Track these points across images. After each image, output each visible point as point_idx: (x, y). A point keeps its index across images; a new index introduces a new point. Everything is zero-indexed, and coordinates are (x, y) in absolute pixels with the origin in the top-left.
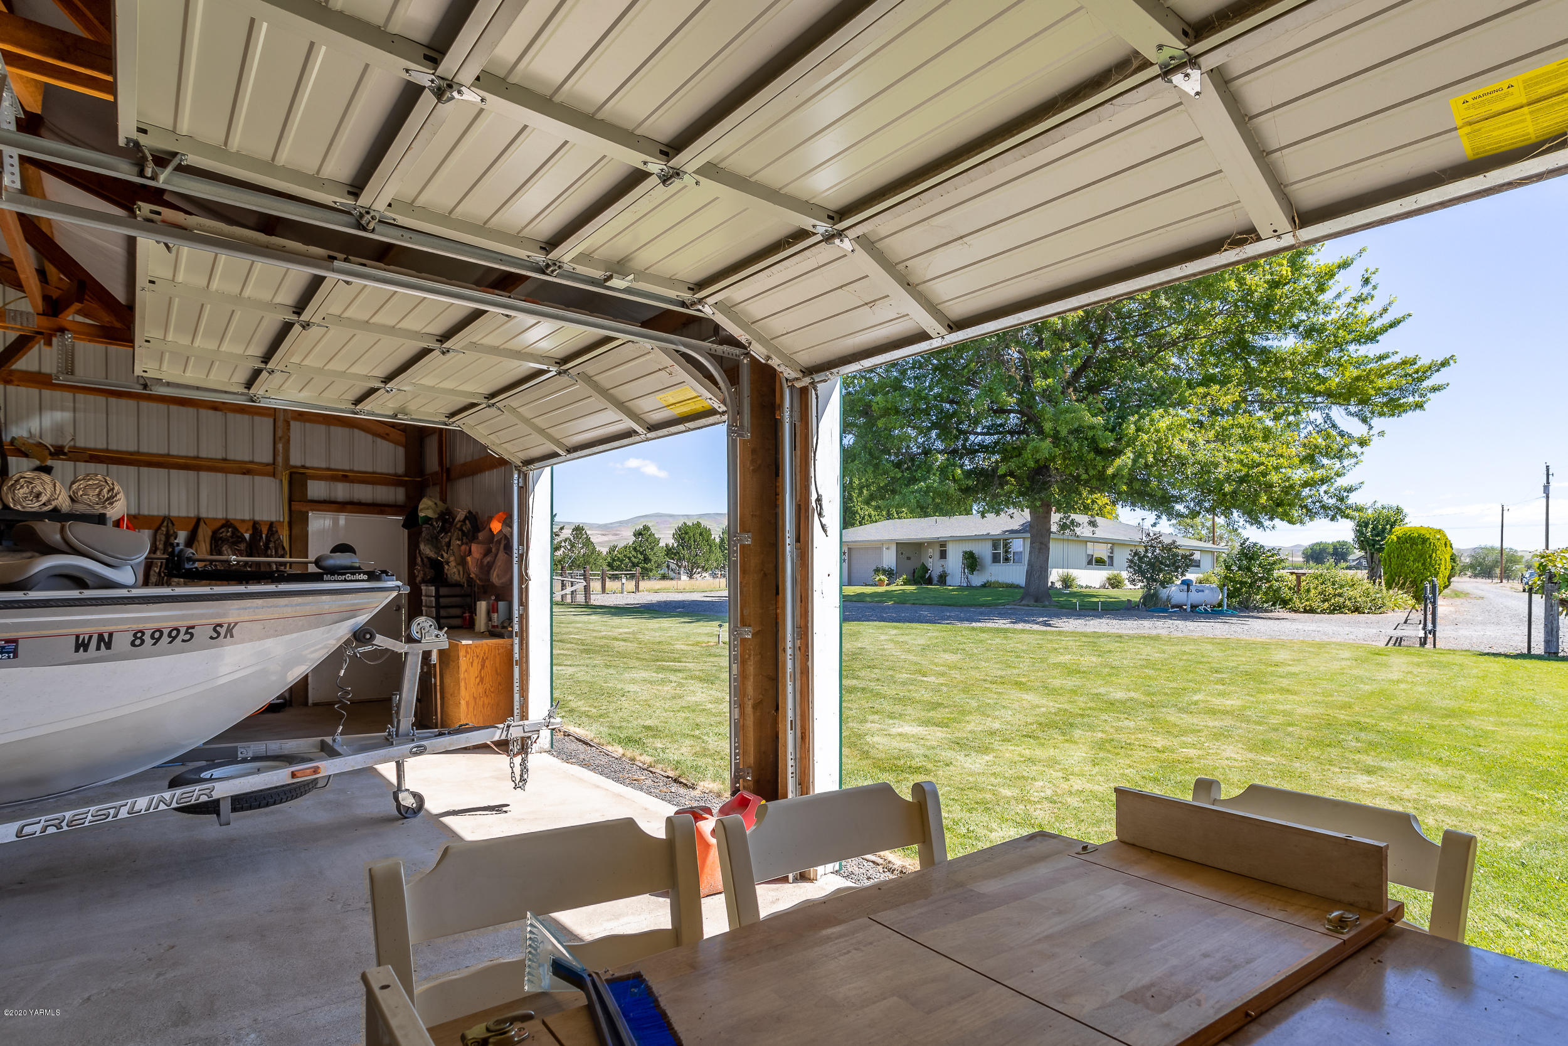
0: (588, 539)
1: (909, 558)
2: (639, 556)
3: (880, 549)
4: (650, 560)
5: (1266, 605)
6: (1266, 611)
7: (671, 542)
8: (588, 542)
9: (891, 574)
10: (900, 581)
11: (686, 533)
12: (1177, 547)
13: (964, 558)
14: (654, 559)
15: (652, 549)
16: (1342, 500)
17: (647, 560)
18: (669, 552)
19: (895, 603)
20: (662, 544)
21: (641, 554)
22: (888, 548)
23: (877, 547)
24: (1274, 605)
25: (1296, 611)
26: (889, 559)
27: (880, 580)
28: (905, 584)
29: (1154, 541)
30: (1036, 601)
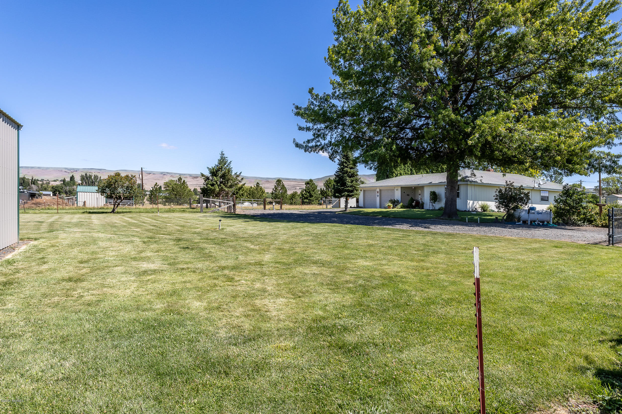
0: (283, 185)
1: (408, 195)
2: (307, 194)
3: (393, 190)
4: (313, 196)
5: (579, 222)
6: (579, 225)
7: (324, 188)
8: (283, 187)
9: (395, 203)
10: (399, 206)
11: (330, 183)
12: (523, 189)
13: (431, 195)
14: (314, 195)
15: (314, 191)
16: (614, 162)
17: (311, 196)
18: (323, 193)
19: (383, 216)
20: (318, 188)
21: (308, 193)
22: (397, 190)
23: (392, 189)
24: (584, 222)
25: (597, 226)
26: (398, 195)
27: (389, 205)
28: (401, 208)
29: (510, 186)
30: (449, 217)
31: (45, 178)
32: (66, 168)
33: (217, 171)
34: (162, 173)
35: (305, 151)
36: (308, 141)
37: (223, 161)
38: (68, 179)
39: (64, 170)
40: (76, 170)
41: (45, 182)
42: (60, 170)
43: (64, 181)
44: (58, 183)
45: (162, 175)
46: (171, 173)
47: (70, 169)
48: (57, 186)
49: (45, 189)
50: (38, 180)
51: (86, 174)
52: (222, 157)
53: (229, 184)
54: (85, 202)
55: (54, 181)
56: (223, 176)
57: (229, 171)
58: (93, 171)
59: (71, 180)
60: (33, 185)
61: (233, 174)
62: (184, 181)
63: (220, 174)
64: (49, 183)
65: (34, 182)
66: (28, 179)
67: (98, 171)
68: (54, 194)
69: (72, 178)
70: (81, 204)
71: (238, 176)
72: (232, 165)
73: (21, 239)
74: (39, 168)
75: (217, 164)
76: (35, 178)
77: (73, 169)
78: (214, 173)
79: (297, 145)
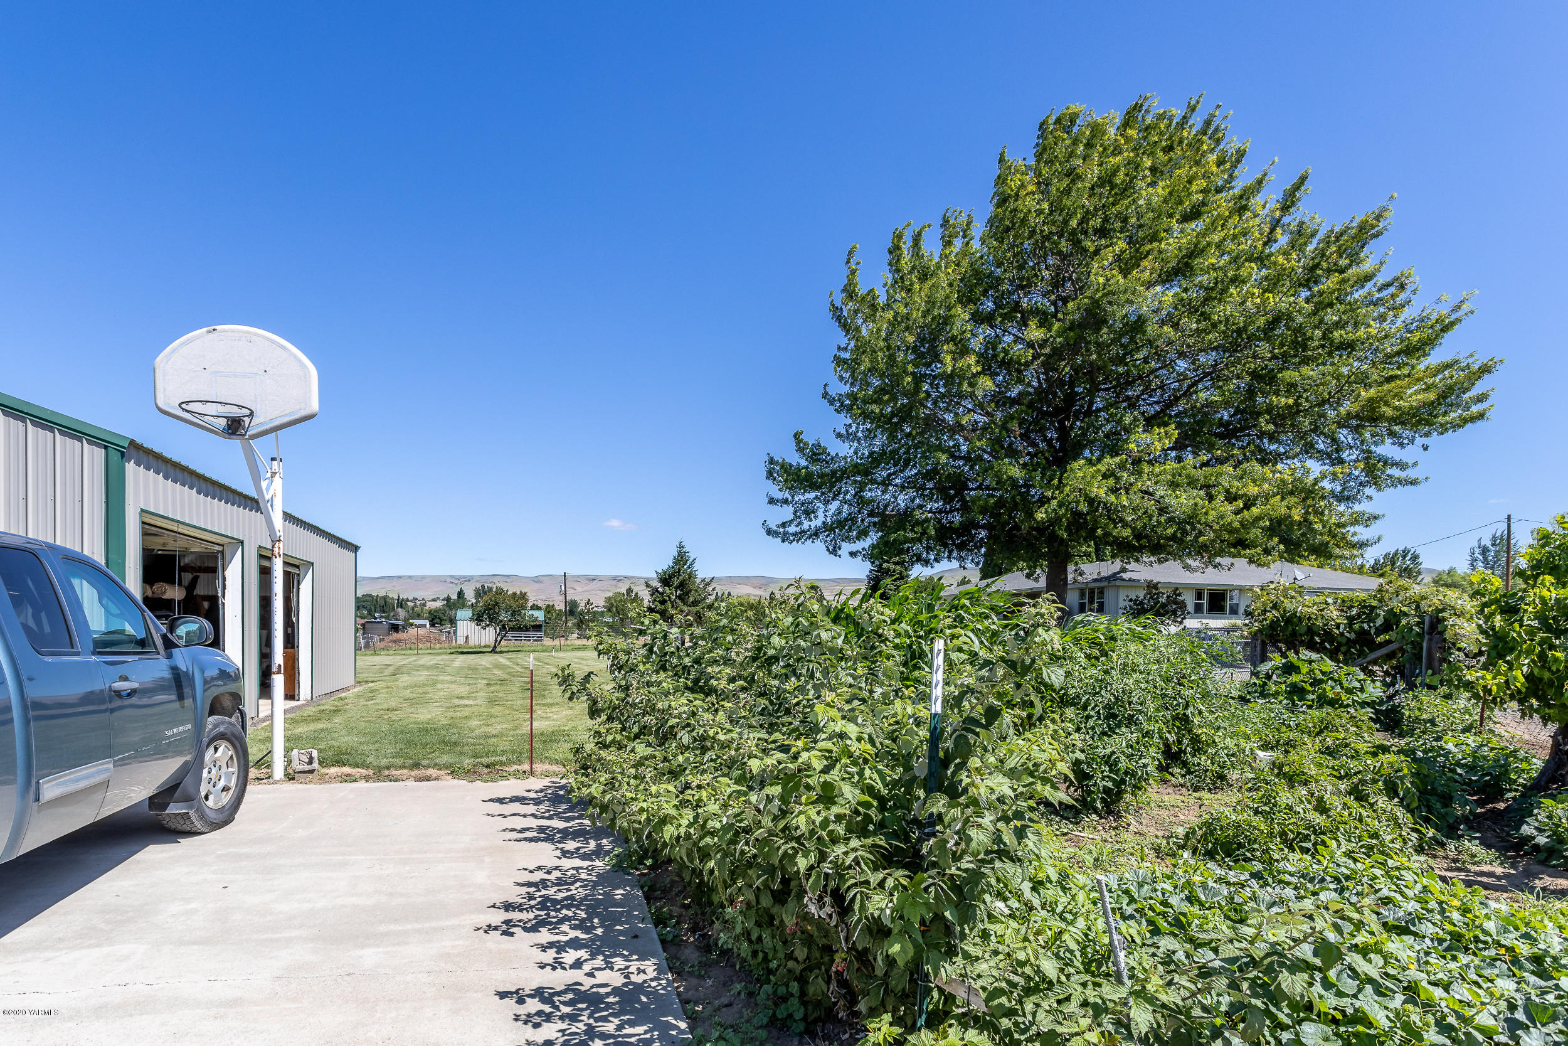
31: (419, 595)
32: (451, 576)
33: (670, 577)
34: (615, 578)
35: (783, 541)
36: (783, 525)
37: (681, 558)
38: (454, 597)
39: (449, 580)
40: (469, 579)
41: (418, 603)
42: (441, 580)
43: (448, 599)
44: (439, 604)
45: (615, 582)
46: (632, 577)
47: (458, 578)
48: (437, 610)
49: (419, 616)
50: (408, 600)
51: (483, 586)
52: (679, 552)
53: (691, 599)
54: (467, 638)
55: (434, 600)
56: (682, 585)
57: (691, 576)
58: (495, 580)
59: (459, 597)
60: (399, 610)
61: (698, 581)
62: (636, 594)
63: (676, 582)
64: (424, 605)
65: (401, 603)
66: (393, 599)
67: (505, 579)
68: (433, 625)
69: (461, 594)
70: (461, 641)
71: (708, 584)
72: (696, 566)
73: (359, 682)
74: (410, 577)
75: (671, 564)
76: (403, 596)
77: (464, 577)
78: (666, 581)
79: (769, 532)
